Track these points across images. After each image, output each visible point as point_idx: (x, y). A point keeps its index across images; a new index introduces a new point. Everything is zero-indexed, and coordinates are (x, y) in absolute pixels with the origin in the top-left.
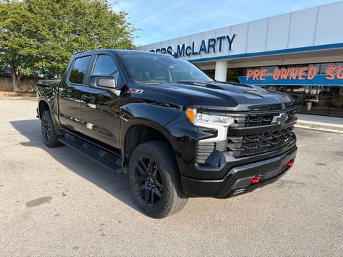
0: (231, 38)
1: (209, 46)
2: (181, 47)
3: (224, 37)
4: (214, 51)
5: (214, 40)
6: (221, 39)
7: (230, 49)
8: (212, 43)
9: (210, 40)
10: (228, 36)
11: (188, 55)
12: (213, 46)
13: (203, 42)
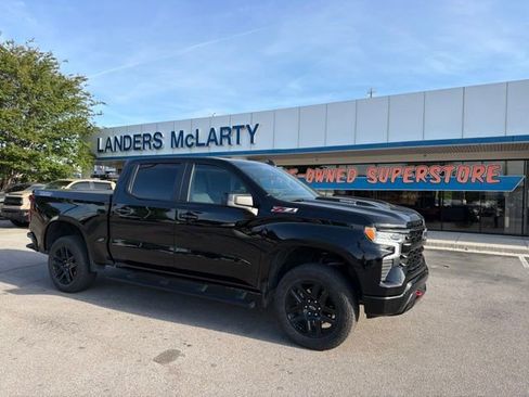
0: (252, 128)
1: (222, 136)
2: (177, 134)
3: (243, 127)
4: (229, 143)
5: (228, 128)
6: (238, 128)
7: (252, 142)
8: (226, 133)
9: (222, 129)
10: (248, 126)
11: (190, 146)
12: (228, 137)
13: (213, 130)
